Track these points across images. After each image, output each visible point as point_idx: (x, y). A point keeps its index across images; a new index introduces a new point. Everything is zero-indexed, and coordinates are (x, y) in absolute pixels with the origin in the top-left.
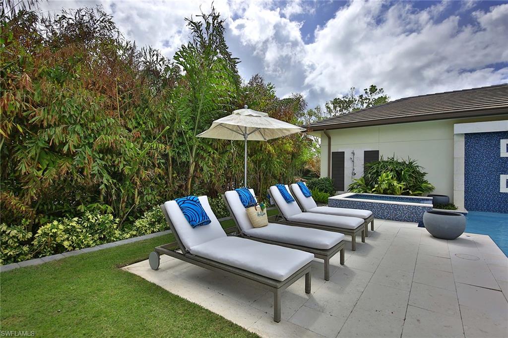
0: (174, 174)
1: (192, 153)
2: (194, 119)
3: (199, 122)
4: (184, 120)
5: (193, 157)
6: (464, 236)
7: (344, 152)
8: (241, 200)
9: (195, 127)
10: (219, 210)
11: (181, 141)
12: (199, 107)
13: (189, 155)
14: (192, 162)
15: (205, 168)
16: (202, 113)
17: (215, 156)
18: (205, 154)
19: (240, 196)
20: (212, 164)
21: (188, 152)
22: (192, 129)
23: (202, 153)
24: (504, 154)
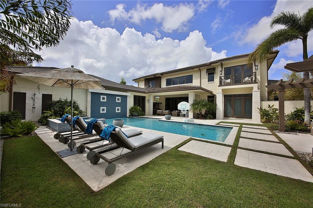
24: (102, 100)
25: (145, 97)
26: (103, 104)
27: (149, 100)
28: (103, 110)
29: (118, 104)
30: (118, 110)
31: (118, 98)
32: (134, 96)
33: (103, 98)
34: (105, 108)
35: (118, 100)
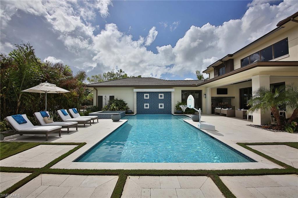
0: (7, 107)
1: (19, 97)
2: (20, 82)
3: (23, 83)
4: (14, 82)
5: (19, 99)
6: (120, 120)
7: (102, 96)
8: (42, 115)
9: (20, 86)
10: (35, 122)
11: (12, 92)
12: (23, 77)
13: (17, 98)
14: (18, 101)
15: (27, 104)
16: (25, 80)
17: (33, 98)
18: (26, 98)
19: (41, 114)
20: (30, 102)
21: (17, 97)
22: (19, 87)
23: (25, 97)
24: (145, 98)
25: (201, 90)
26: (147, 101)
27: (206, 94)
28: (147, 106)
29: (161, 101)
30: (161, 106)
31: (161, 94)
32: (183, 91)
33: (147, 96)
34: (148, 104)
35: (161, 97)
